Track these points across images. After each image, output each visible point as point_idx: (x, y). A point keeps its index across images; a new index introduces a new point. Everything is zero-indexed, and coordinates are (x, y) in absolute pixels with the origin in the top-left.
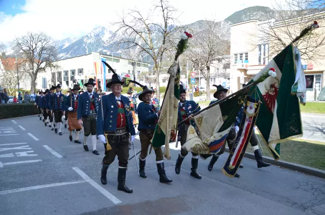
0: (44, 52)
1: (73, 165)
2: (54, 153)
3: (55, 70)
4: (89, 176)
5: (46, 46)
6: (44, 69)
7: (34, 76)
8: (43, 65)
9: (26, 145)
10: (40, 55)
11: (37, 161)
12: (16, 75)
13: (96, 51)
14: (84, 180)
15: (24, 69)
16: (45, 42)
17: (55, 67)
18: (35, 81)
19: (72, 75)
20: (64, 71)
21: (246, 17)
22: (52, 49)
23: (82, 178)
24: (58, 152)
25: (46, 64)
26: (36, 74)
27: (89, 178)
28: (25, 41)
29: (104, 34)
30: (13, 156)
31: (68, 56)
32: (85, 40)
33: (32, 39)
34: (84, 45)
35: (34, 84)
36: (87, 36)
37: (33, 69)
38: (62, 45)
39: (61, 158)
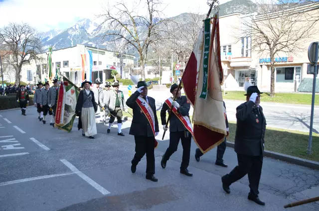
0: (29, 44)
1: (61, 157)
2: (42, 146)
3: (39, 62)
4: (77, 167)
5: (30, 38)
6: (28, 61)
7: (19, 68)
8: (27, 57)
9: (12, 138)
10: (24, 47)
11: (24, 153)
13: (81, 43)
14: (72, 172)
15: (8, 61)
16: (29, 34)
17: (39, 59)
18: (19, 73)
19: (57, 68)
21: (229, 10)
22: (36, 41)
23: (70, 170)
24: (45, 144)
25: (31, 56)
26: (21, 65)
27: (77, 169)
28: (9, 33)
29: (89, 26)
31: (53, 48)
32: (70, 32)
33: (15, 31)
34: (69, 37)
35: (18, 77)
36: (71, 28)
37: (17, 61)
38: (46, 37)
39: (49, 151)
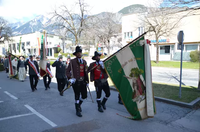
0: (3, 30)
1: (25, 104)
2: (12, 96)
3: (10, 43)
4: (36, 110)
5: (4, 27)
6: (3, 42)
8: (2, 39)
13: (38, 31)
14: (32, 113)
16: (3, 24)
17: (11, 40)
19: (23, 46)
20: (17, 43)
21: (131, 11)
22: (8, 29)
23: (31, 111)
24: (15, 96)
25: (5, 39)
27: (36, 111)
29: (43, 20)
31: (20, 33)
32: (31, 23)
34: (30, 27)
36: (32, 21)
38: (15, 26)
39: (17, 100)
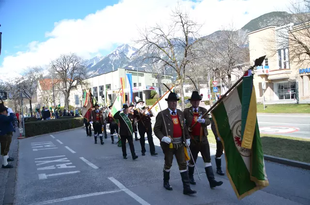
0: (75, 71)
1: (109, 176)
2: (91, 164)
3: (84, 87)
5: (76, 66)
6: (75, 87)
7: (67, 94)
8: (74, 83)
9: (64, 157)
10: (71, 74)
11: (76, 172)
12: (52, 94)
13: (121, 67)
14: (120, 189)
15: (59, 88)
16: (76, 63)
17: (85, 84)
18: (68, 98)
19: (101, 91)
20: (93, 88)
21: (262, 24)
22: (82, 68)
23: (118, 187)
24: (94, 164)
25: (77, 82)
26: (69, 90)
27: (124, 187)
28: (59, 63)
29: (128, 51)
30: (54, 168)
31: (97, 73)
32: (111, 58)
33: (65, 61)
34: (110, 62)
35: (67, 101)
36: (112, 54)
37: (66, 88)
38: (91, 63)
39: (97, 169)
